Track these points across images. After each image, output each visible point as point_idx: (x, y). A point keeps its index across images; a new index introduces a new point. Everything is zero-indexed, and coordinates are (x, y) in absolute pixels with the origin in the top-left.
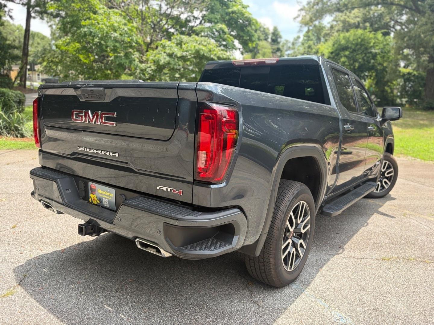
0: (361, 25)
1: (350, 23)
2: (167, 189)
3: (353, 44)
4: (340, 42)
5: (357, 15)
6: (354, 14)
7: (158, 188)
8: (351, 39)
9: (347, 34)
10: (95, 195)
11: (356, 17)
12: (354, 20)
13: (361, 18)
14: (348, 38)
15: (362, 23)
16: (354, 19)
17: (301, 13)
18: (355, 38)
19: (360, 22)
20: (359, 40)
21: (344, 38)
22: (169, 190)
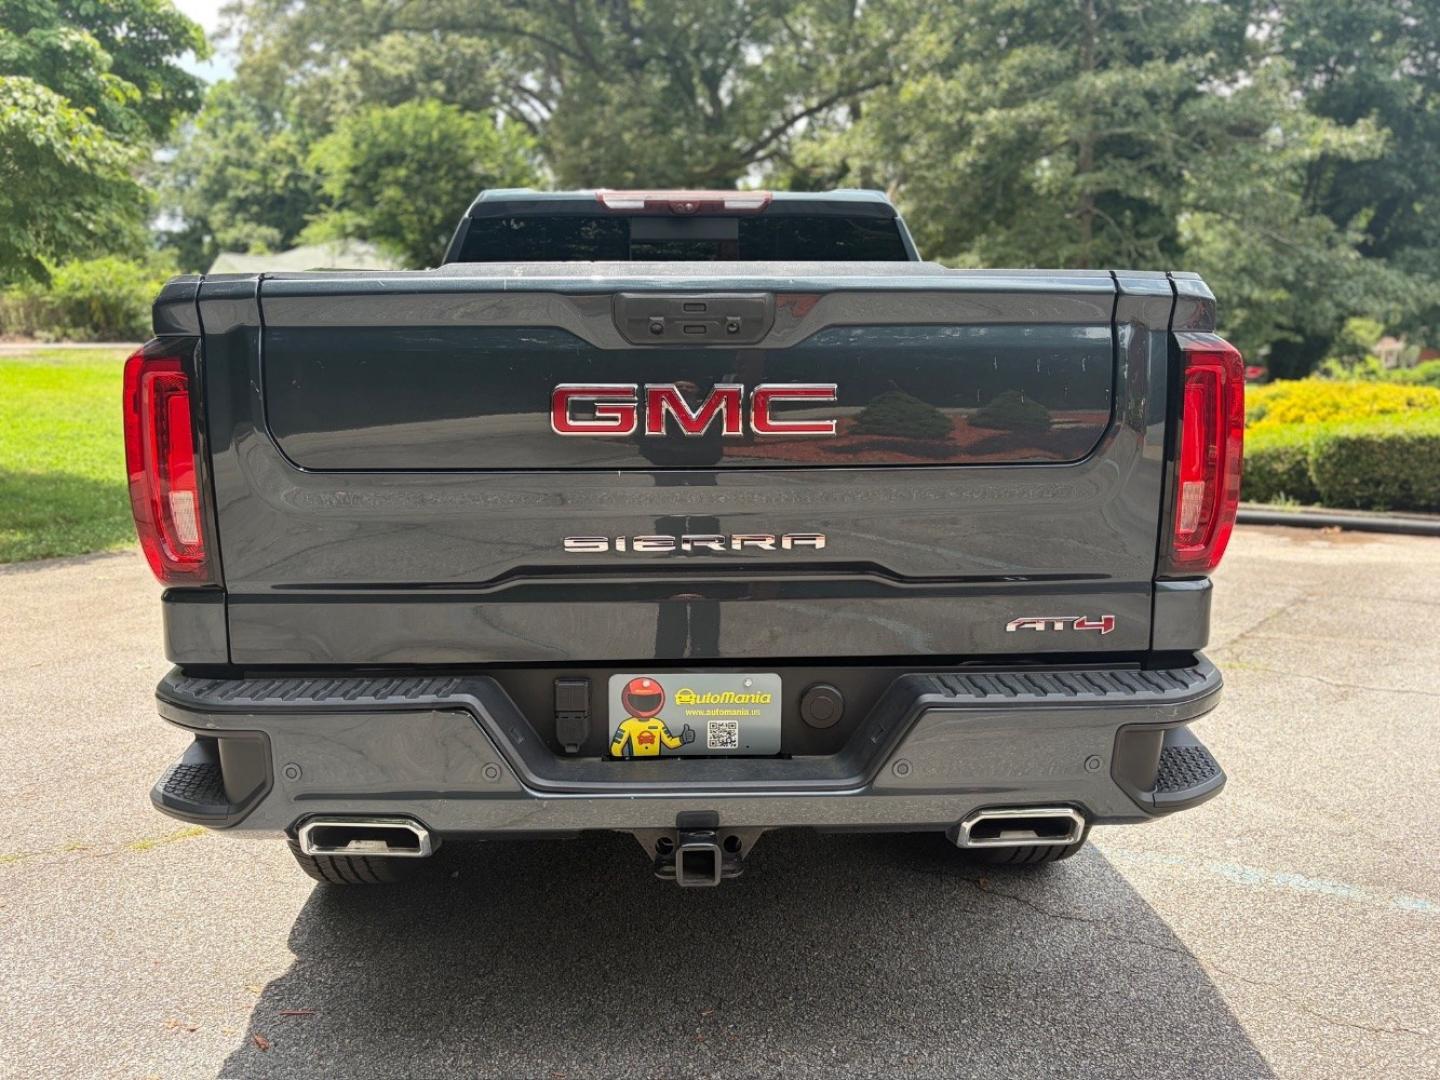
0: (420, 86)
1: (385, 75)
2: (1050, 625)
3: (416, 147)
4: (375, 136)
5: (404, 54)
6: (392, 47)
7: (1011, 627)
8: (408, 128)
9: (394, 113)
10: (653, 722)
11: (402, 59)
12: (396, 68)
13: (418, 65)
14: (400, 126)
15: (421, 80)
16: (396, 64)
17: (232, 23)
18: (420, 126)
19: (415, 76)
20: (435, 135)
21: (386, 125)
22: (1059, 626)
